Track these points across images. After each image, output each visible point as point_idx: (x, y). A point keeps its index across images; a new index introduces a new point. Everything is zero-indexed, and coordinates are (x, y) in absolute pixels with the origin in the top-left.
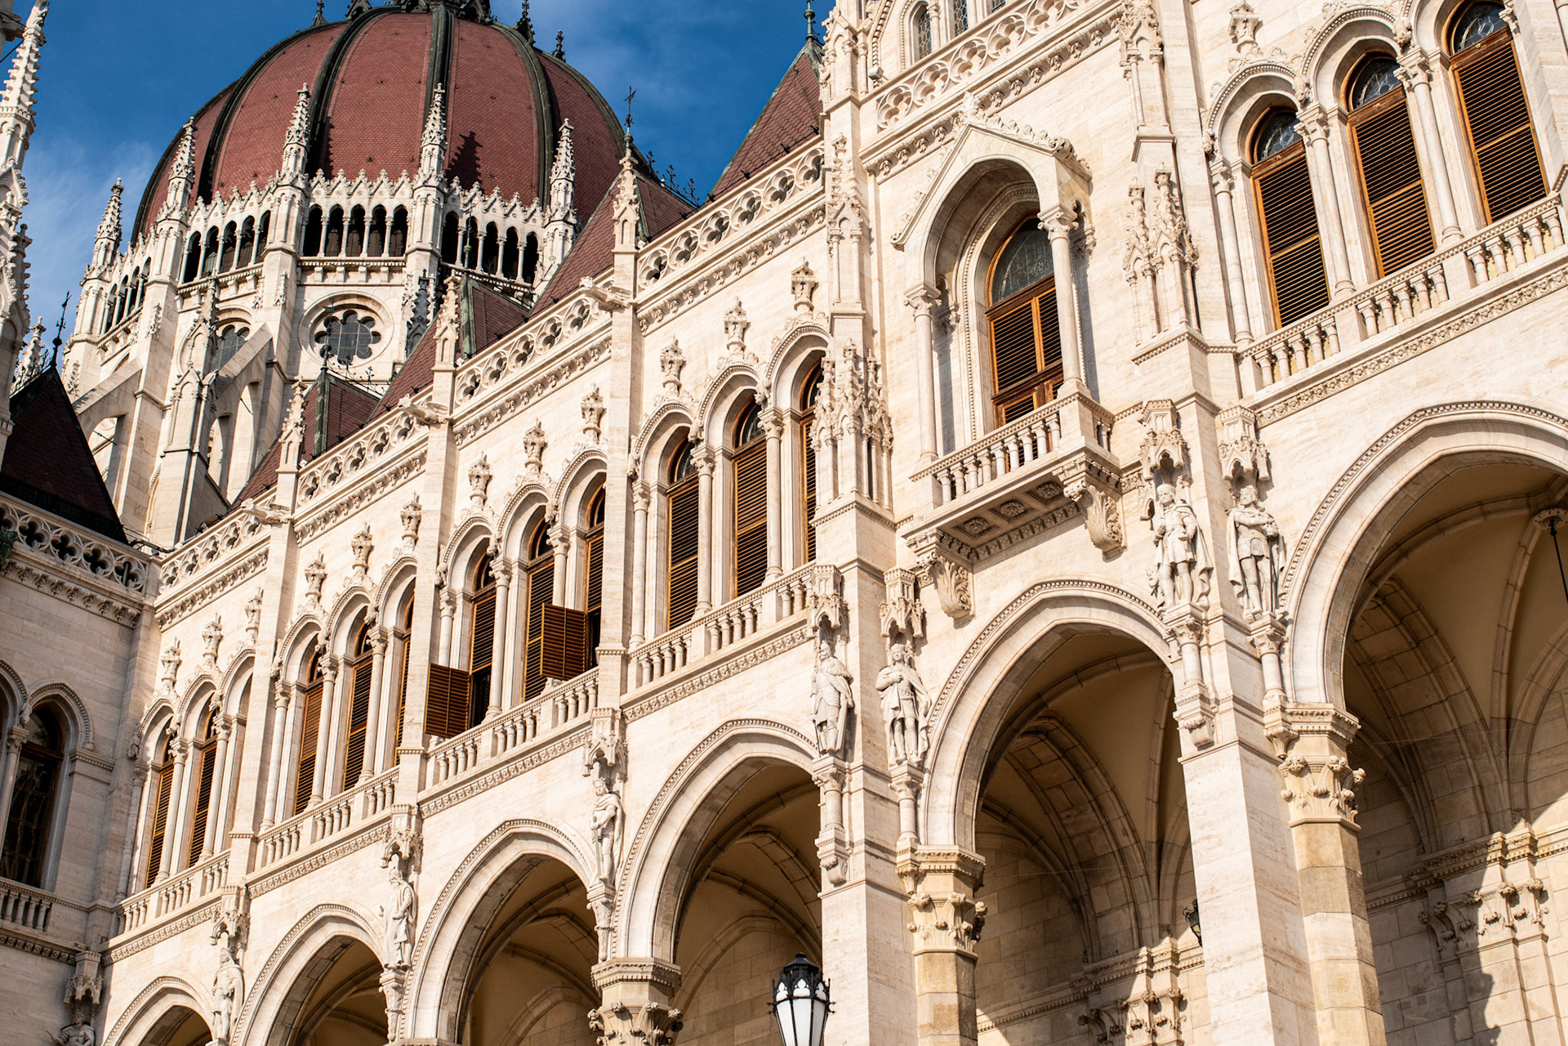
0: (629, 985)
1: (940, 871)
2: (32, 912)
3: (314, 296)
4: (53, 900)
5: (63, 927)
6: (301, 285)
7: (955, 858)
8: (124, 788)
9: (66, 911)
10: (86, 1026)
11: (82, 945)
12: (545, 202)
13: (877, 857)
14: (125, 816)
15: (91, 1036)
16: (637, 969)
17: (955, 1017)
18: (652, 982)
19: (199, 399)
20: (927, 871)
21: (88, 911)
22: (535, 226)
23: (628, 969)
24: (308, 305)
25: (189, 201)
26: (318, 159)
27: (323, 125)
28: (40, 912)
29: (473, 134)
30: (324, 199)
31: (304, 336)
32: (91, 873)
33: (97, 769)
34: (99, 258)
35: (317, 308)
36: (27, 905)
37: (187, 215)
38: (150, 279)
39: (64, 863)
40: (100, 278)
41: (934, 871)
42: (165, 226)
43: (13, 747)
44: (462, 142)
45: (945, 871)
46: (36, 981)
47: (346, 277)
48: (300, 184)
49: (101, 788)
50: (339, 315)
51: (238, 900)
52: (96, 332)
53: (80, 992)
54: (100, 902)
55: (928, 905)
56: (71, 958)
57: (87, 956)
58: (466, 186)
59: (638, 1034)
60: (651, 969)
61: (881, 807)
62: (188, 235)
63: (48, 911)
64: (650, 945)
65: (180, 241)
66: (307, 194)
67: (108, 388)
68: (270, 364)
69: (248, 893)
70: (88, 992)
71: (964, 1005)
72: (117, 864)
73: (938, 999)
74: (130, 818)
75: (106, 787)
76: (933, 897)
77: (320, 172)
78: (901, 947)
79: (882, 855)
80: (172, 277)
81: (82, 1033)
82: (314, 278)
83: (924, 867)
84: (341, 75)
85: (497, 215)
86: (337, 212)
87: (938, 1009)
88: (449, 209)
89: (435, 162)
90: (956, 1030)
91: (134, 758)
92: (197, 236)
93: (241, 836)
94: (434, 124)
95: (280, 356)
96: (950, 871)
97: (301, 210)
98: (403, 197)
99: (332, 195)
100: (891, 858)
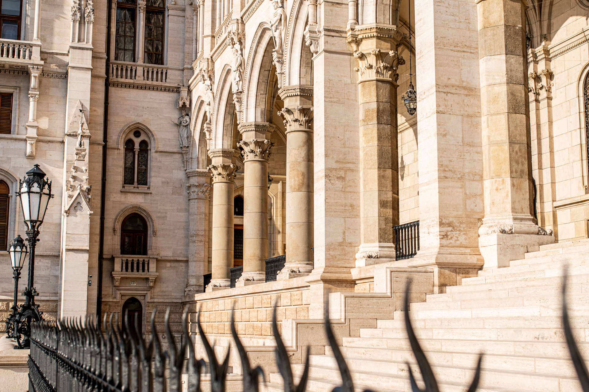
0: (291, 98)
1: (368, 37)
2: (159, 75)
4: (167, 69)
5: (173, 79)
7: (375, 30)
8: (189, 17)
9: (173, 72)
10: (187, 117)
11: (181, 84)
13: (333, 36)
14: (191, 29)
15: (188, 120)
16: (293, 91)
17: (375, 115)
18: (300, 95)
20: (362, 40)
21: (183, 70)
23: (289, 91)
28: (164, 75)
32: (182, 55)
33: (178, 12)
36: (157, 72)
39: (170, 53)
41: (366, 38)
43: (141, 10)
45: (371, 37)
46: (165, 102)
49: (181, 19)
51: (208, 64)
53: (181, 103)
54: (185, 66)
55: (362, 57)
56: (177, 90)
57: (182, 89)
59: (296, 121)
60: (299, 90)
61: (336, 9)
63: (166, 73)
64: (299, 79)
69: (212, 60)
70: (184, 103)
71: (381, 108)
72: (191, 49)
73: (367, 106)
74: (194, 30)
75: (183, 18)
76: (364, 52)
78: (349, 81)
79: (337, 35)
81: (185, 119)
83: (360, 37)
87: (367, 111)
90: (375, 121)
91: (191, 4)
93: (208, 36)
96: (374, 37)
100: (344, 35)
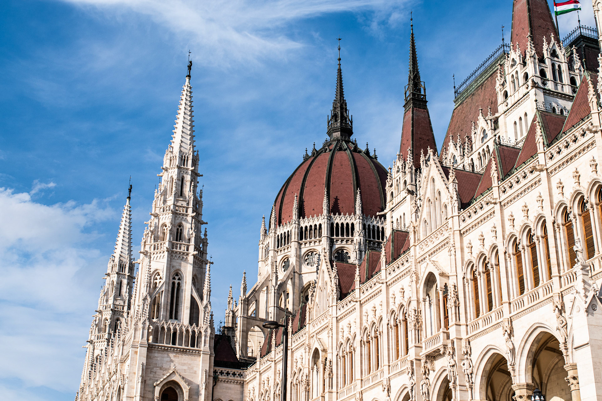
3: (304, 250)
6: (300, 248)
12: (355, 213)
19: (275, 293)
22: (353, 221)
24: (302, 253)
25: (276, 227)
26: (301, 214)
27: (302, 201)
29: (337, 197)
30: (303, 225)
31: (303, 261)
34: (261, 238)
35: (305, 253)
37: (276, 230)
38: (270, 249)
40: (262, 244)
42: (271, 234)
44: (334, 200)
47: (310, 244)
48: (297, 223)
50: (310, 254)
52: (263, 258)
58: (335, 214)
62: (277, 236)
65: (275, 238)
66: (299, 224)
67: (263, 281)
68: (294, 272)
77: (301, 217)
80: (274, 248)
82: (303, 246)
84: (306, 185)
85: (343, 221)
86: (306, 227)
88: (331, 222)
89: (326, 211)
92: (278, 236)
94: (325, 201)
95: (297, 270)
97: (298, 229)
98: (321, 221)
99: (305, 223)
